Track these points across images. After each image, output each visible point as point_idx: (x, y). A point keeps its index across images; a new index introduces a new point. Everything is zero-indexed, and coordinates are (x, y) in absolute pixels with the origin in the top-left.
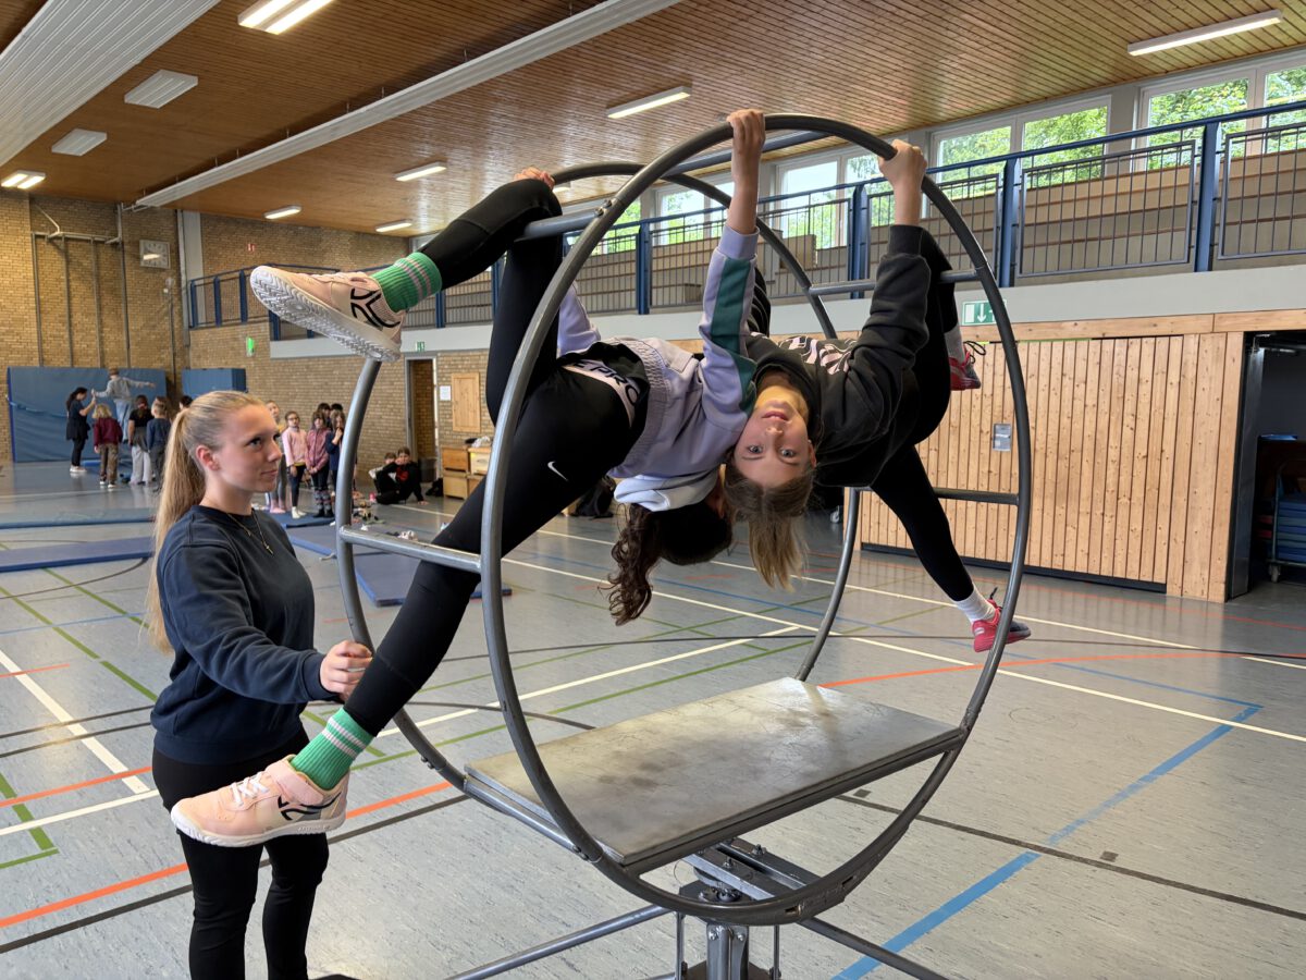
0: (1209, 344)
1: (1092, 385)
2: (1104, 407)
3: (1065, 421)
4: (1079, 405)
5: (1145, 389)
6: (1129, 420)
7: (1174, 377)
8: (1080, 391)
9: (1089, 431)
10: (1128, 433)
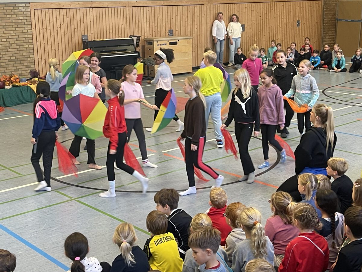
0: (208, 6)
1: (189, 18)
2: (191, 23)
3: (184, 27)
4: (186, 23)
5: (198, 18)
6: (196, 26)
7: (203, 16)
8: (186, 19)
9: (189, 30)
10: (196, 29)
